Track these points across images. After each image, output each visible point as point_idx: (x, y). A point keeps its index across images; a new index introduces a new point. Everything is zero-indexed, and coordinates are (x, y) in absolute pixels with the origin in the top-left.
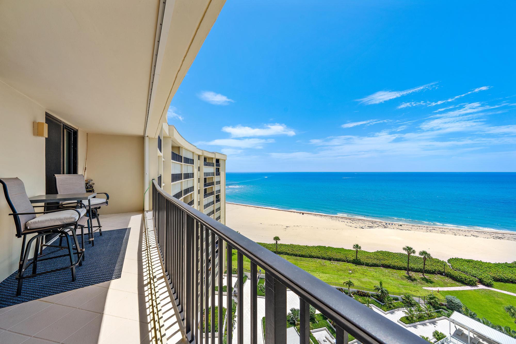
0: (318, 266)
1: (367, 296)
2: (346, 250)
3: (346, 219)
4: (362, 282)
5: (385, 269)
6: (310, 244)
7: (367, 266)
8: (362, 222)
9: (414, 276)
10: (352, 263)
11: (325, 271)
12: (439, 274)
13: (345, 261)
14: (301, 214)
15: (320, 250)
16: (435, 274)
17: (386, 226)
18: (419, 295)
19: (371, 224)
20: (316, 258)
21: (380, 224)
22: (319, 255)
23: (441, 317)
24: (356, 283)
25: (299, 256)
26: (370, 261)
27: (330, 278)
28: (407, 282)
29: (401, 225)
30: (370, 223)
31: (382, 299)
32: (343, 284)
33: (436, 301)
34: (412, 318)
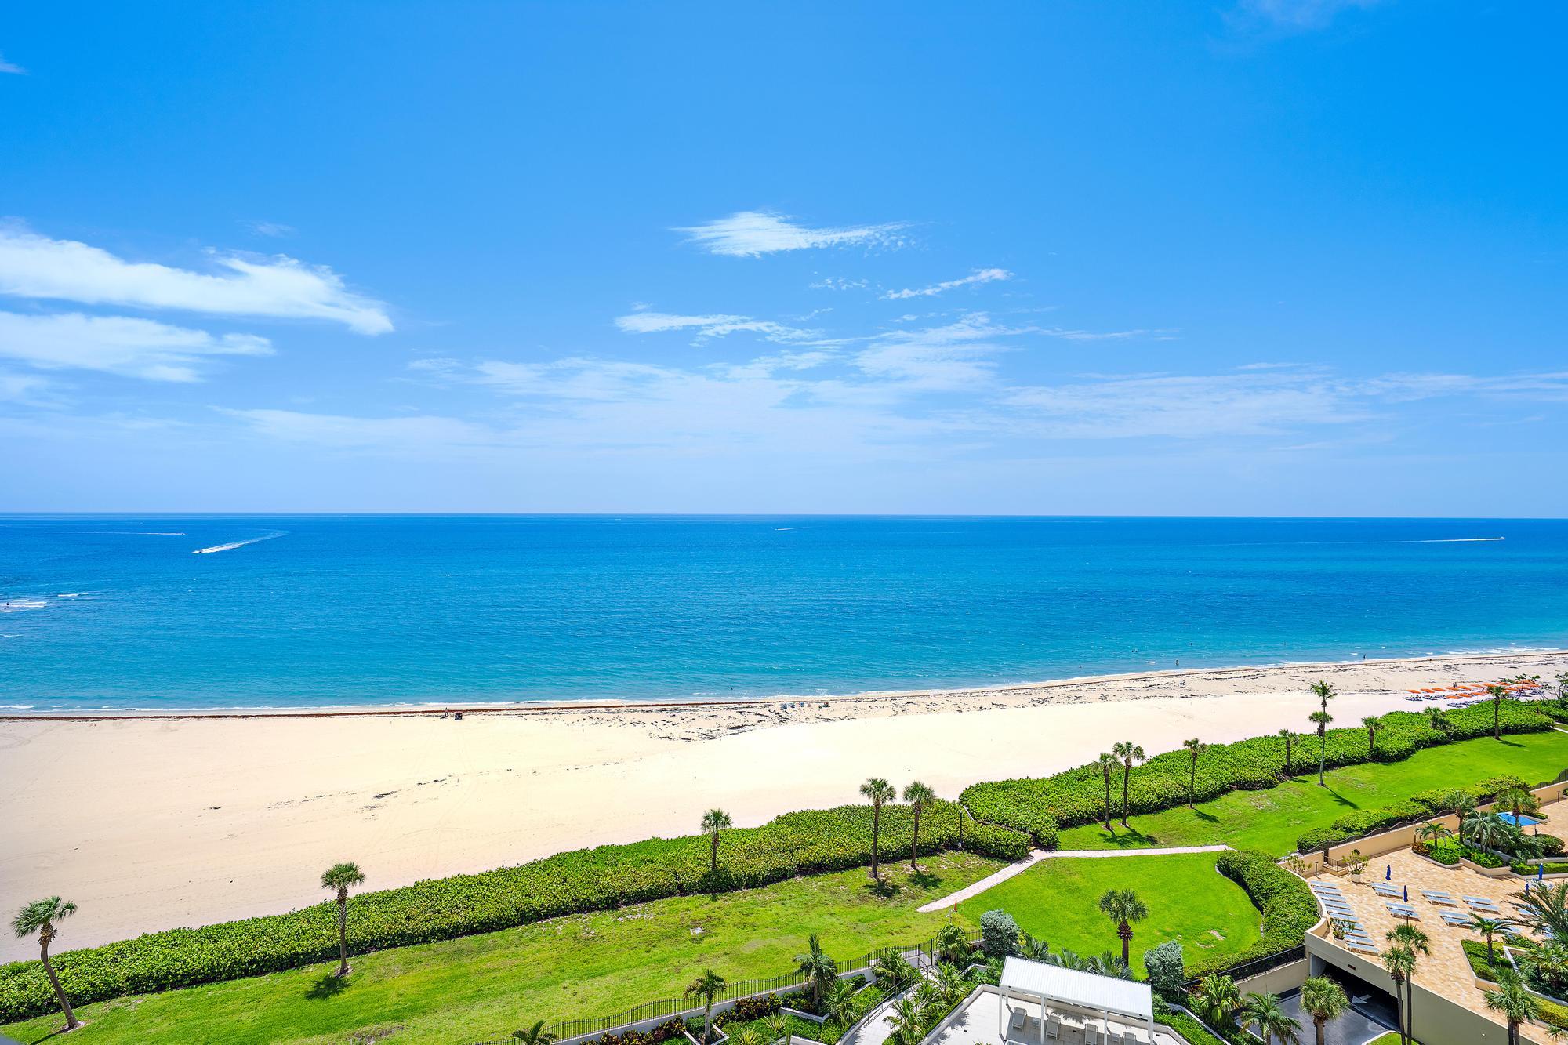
0: (565, 951)
1: (771, 1010)
2: (670, 844)
3: (646, 708)
4: (743, 961)
5: (810, 879)
6: (515, 859)
7: (753, 887)
8: (706, 713)
9: (890, 879)
10: (700, 893)
11: (600, 964)
12: (947, 847)
13: (672, 894)
14: (451, 719)
15: (564, 874)
16: (941, 851)
17: (785, 715)
18: (913, 941)
19: (736, 718)
20: (553, 916)
21: (765, 712)
22: (567, 899)
23: (975, 992)
24: (723, 970)
25: (471, 930)
26: (760, 866)
27: (625, 988)
28: (875, 909)
29: (827, 705)
30: (734, 713)
31: (820, 1001)
32: (686, 994)
33: (960, 943)
34: (911, 1031)
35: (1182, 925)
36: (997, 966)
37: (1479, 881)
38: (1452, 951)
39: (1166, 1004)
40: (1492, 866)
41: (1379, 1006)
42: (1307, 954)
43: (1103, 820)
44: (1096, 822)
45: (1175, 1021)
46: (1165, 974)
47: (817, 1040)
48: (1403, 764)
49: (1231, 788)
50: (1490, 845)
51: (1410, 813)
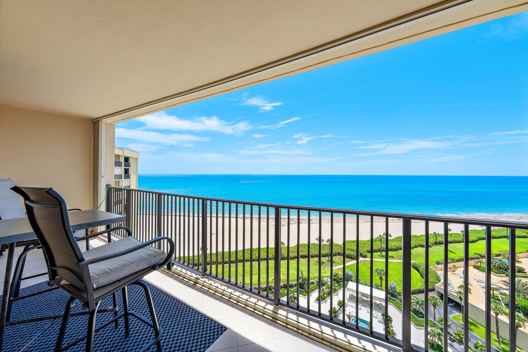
1: (292, 287)
2: (272, 249)
4: (286, 275)
5: (303, 259)
7: (290, 260)
8: (283, 220)
9: (323, 261)
11: (255, 272)
12: (338, 255)
13: (272, 260)
16: (336, 255)
17: (301, 222)
18: (327, 275)
23: (341, 289)
24: (282, 277)
26: (292, 255)
29: (311, 220)
31: (303, 286)
32: (272, 281)
33: (338, 277)
34: (324, 295)
35: (400, 280)
36: (347, 283)
37: (494, 277)
38: (482, 295)
39: (391, 297)
40: (499, 274)
41: (457, 307)
42: (436, 291)
43: (380, 252)
44: (378, 252)
45: (394, 302)
46: (392, 290)
47: (302, 295)
48: (474, 244)
49: (418, 247)
50: (498, 267)
51: (473, 257)
